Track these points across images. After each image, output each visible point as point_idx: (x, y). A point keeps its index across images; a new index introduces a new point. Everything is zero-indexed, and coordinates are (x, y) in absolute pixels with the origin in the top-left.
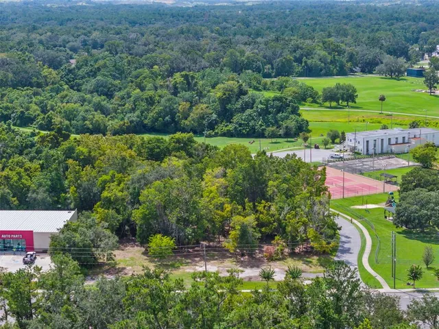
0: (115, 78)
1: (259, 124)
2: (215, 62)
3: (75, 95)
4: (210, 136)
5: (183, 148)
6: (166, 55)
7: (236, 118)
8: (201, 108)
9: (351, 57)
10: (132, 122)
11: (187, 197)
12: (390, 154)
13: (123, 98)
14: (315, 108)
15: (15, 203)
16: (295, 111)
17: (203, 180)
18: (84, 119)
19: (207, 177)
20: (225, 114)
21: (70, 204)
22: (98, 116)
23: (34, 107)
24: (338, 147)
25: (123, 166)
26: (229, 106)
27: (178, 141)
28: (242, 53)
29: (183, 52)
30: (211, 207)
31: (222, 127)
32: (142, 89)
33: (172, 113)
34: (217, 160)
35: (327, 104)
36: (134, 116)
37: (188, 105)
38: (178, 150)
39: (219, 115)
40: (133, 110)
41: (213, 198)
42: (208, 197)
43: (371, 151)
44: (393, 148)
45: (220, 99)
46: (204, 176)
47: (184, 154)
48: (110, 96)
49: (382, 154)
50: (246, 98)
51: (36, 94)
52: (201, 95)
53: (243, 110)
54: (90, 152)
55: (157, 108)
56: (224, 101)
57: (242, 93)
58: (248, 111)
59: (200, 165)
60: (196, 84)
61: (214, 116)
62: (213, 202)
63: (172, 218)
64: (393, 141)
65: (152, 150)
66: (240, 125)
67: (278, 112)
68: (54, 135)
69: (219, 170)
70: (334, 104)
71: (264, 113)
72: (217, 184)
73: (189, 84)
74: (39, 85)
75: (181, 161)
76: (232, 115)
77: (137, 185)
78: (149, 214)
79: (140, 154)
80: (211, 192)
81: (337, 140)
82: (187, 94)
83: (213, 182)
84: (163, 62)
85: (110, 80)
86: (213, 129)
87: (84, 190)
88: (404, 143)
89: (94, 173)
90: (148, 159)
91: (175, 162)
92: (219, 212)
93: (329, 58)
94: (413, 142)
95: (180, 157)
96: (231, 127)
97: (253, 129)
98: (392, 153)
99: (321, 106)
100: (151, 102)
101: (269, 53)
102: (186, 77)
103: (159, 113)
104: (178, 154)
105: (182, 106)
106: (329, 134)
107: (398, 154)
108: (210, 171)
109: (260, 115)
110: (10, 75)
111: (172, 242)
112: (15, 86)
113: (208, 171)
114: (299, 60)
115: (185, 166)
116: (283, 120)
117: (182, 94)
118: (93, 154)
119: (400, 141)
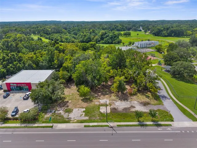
0: (78, 31)
1: (110, 41)
2: (99, 28)
3: (69, 35)
4: (99, 44)
5: (93, 47)
6: (89, 27)
7: (105, 39)
8: (97, 37)
9: (126, 27)
10: (81, 40)
11: (95, 68)
12: (147, 48)
13: (79, 35)
14: (122, 37)
15: (34, 67)
16: (118, 37)
17: (100, 59)
18: (70, 40)
19: (102, 58)
20: (102, 38)
21: (56, 66)
22: (73, 39)
23: (59, 37)
24: (132, 46)
25: (73, 53)
26: (103, 37)
27: (91, 44)
28: (104, 26)
29: (92, 26)
30: (105, 71)
31: (101, 42)
32: (83, 33)
33: (90, 38)
34: (105, 51)
35: (124, 36)
36: (81, 39)
37: (94, 36)
38: (91, 47)
39: (100, 38)
40: (81, 38)
41: (105, 68)
42: (103, 67)
43: (142, 47)
44: (147, 46)
45: (101, 35)
46: (101, 57)
47: (93, 49)
48: (76, 35)
49: (145, 47)
50: (107, 35)
51: (60, 35)
52: (96, 34)
53: (106, 37)
54: (64, 48)
55: (86, 37)
56: (102, 35)
57: (106, 33)
58: (108, 38)
59: (99, 53)
60: (95, 32)
61: (100, 39)
62: (106, 69)
63: (89, 78)
64: (147, 44)
65: (83, 47)
66: (106, 41)
67: (114, 38)
68: (54, 43)
69: (106, 55)
70: (126, 36)
71: (111, 38)
72: (106, 61)
73: (93, 32)
74: (62, 33)
75: (92, 52)
76: (104, 39)
77: (76, 61)
78: (79, 76)
79: (80, 49)
80: (105, 65)
81: (132, 44)
82: (93, 34)
83: (105, 60)
84: (88, 28)
85: (77, 32)
86: (99, 42)
87: (60, 61)
88: (150, 45)
89: (64, 55)
90: (82, 50)
91: (90, 52)
92: (108, 74)
93: (122, 27)
94: (152, 44)
95: (92, 50)
96: (103, 41)
97: (109, 42)
98: (147, 47)
99: (123, 36)
100: (85, 36)
101: (110, 26)
102: (93, 30)
103: (87, 38)
104: (91, 49)
105: (92, 37)
106: (129, 43)
107: (149, 48)
108: (103, 55)
109: (110, 38)
110: (55, 31)
111: (89, 89)
112: (56, 33)
113: (102, 55)
114: (116, 28)
115: (94, 54)
116: (116, 39)
117: (92, 34)
118: (65, 49)
119: (149, 44)
